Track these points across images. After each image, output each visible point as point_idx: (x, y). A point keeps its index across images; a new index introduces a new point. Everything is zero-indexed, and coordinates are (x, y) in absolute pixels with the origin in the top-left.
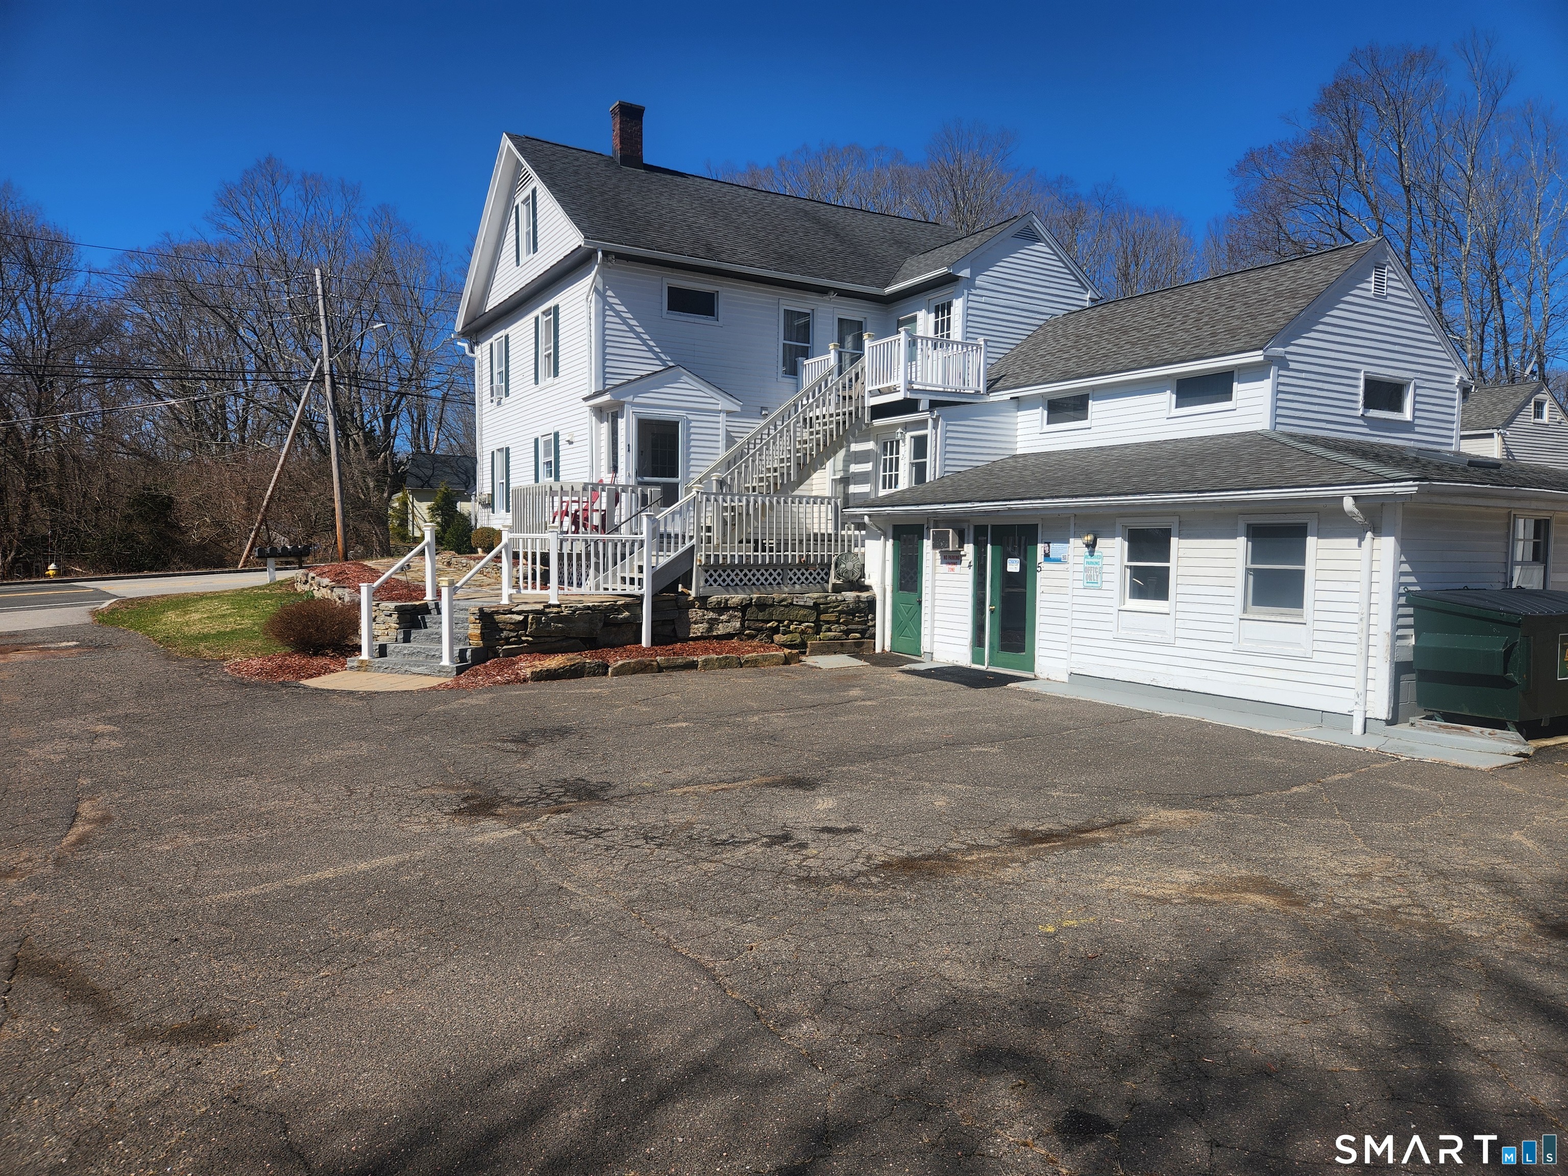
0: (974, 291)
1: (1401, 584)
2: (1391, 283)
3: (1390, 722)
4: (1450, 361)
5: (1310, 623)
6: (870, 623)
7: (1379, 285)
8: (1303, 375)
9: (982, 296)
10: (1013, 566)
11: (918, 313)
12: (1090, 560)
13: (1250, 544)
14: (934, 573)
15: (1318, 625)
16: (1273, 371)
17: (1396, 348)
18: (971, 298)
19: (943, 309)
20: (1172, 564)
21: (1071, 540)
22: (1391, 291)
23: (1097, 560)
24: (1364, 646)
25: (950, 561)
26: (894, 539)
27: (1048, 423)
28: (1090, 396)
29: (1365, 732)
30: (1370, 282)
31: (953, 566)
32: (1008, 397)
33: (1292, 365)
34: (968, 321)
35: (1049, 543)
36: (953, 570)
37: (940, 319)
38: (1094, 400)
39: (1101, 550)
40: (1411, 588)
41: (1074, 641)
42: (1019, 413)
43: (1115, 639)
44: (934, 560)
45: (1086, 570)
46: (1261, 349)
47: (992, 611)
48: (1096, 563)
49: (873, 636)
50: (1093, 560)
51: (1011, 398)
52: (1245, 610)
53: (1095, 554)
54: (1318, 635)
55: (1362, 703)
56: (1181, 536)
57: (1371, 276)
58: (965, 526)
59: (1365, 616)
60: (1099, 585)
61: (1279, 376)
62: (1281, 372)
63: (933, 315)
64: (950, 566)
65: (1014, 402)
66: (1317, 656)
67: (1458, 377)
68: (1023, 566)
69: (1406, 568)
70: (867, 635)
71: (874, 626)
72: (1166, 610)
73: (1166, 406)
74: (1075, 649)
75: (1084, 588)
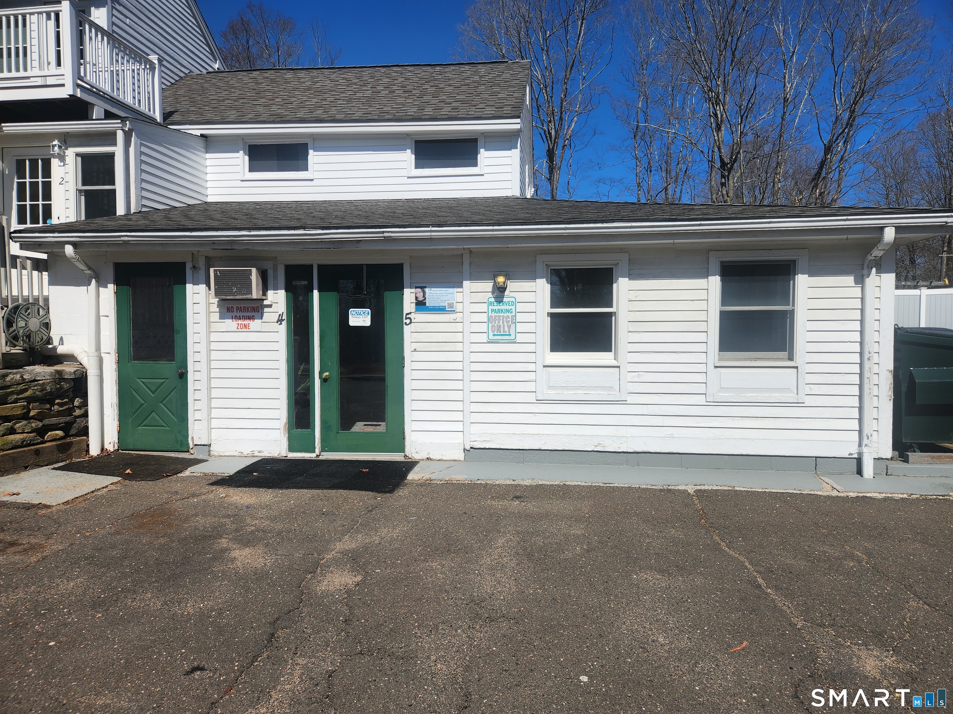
0: (117, 6)
5: (801, 366)
6: (78, 412)
10: (360, 318)
12: (497, 307)
13: (724, 284)
14: (209, 332)
15: (813, 367)
20: (617, 309)
21: (466, 283)
23: (508, 307)
24: (872, 386)
25: (238, 314)
26: (117, 282)
27: (250, 170)
28: (310, 146)
31: (246, 322)
32: (198, 133)
35: (423, 288)
36: (245, 326)
38: (316, 151)
39: (512, 294)
42: (208, 156)
44: (208, 313)
45: (491, 319)
47: (324, 381)
48: (508, 311)
49: (85, 431)
50: (503, 307)
51: (202, 135)
52: (719, 357)
53: (505, 300)
54: (812, 379)
56: (631, 277)
58: (268, 265)
59: (872, 355)
60: (512, 337)
64: (240, 322)
65: (202, 140)
66: (811, 401)
68: (377, 317)
70: (73, 431)
71: (86, 415)
72: (613, 363)
73: (406, 165)
75: (488, 342)
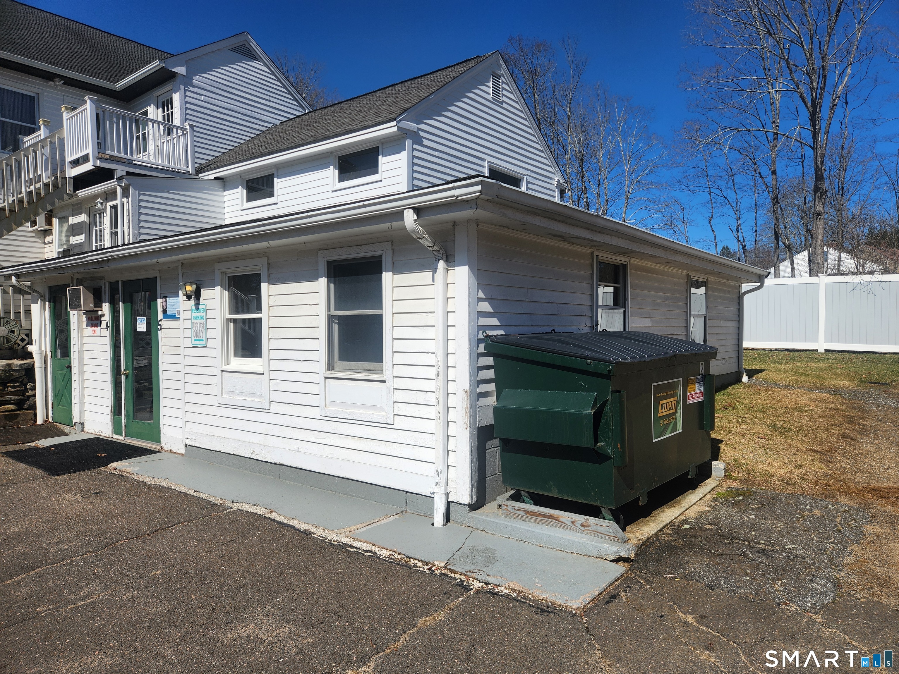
0: (191, 89)
1: (480, 327)
2: (505, 92)
3: (474, 507)
4: (550, 166)
5: (389, 380)
6: (30, 393)
7: (496, 91)
8: (436, 154)
9: (201, 95)
10: (141, 326)
11: (148, 108)
12: (196, 315)
13: (332, 286)
14: (81, 336)
15: (400, 383)
16: (408, 143)
17: (512, 147)
18: (188, 93)
19: (167, 104)
20: (263, 315)
22: (505, 99)
23: (202, 314)
24: (441, 409)
25: (92, 322)
26: (50, 301)
27: (247, 200)
28: (275, 175)
29: (448, 520)
30: (489, 87)
31: (95, 328)
32: (212, 177)
33: (426, 142)
34: (186, 114)
35: (165, 297)
36: (95, 332)
37: (166, 113)
38: (278, 178)
39: (204, 301)
40: (490, 333)
41: (188, 407)
42: (226, 193)
43: (221, 405)
44: (80, 322)
45: (194, 326)
46: (394, 120)
47: (127, 377)
48: (202, 318)
49: (33, 406)
50: (199, 314)
51: (215, 178)
52: (330, 367)
53: (200, 306)
54: (400, 396)
55: (442, 483)
56: (271, 282)
57: (489, 82)
58: (102, 283)
59: (441, 369)
60: (204, 343)
61: (414, 149)
62: (415, 146)
63: (161, 110)
64: (93, 328)
65: (218, 183)
66: (399, 422)
67: (556, 180)
68: (149, 324)
69: (486, 307)
70: (25, 406)
71: (34, 396)
72: (260, 370)
73: (330, 180)
74: (189, 417)
75: (193, 347)
